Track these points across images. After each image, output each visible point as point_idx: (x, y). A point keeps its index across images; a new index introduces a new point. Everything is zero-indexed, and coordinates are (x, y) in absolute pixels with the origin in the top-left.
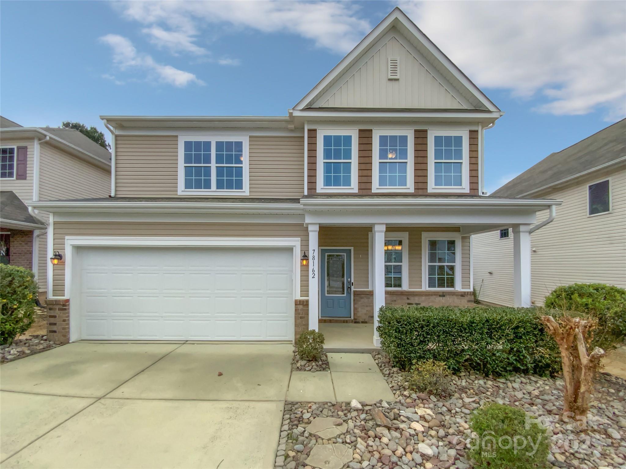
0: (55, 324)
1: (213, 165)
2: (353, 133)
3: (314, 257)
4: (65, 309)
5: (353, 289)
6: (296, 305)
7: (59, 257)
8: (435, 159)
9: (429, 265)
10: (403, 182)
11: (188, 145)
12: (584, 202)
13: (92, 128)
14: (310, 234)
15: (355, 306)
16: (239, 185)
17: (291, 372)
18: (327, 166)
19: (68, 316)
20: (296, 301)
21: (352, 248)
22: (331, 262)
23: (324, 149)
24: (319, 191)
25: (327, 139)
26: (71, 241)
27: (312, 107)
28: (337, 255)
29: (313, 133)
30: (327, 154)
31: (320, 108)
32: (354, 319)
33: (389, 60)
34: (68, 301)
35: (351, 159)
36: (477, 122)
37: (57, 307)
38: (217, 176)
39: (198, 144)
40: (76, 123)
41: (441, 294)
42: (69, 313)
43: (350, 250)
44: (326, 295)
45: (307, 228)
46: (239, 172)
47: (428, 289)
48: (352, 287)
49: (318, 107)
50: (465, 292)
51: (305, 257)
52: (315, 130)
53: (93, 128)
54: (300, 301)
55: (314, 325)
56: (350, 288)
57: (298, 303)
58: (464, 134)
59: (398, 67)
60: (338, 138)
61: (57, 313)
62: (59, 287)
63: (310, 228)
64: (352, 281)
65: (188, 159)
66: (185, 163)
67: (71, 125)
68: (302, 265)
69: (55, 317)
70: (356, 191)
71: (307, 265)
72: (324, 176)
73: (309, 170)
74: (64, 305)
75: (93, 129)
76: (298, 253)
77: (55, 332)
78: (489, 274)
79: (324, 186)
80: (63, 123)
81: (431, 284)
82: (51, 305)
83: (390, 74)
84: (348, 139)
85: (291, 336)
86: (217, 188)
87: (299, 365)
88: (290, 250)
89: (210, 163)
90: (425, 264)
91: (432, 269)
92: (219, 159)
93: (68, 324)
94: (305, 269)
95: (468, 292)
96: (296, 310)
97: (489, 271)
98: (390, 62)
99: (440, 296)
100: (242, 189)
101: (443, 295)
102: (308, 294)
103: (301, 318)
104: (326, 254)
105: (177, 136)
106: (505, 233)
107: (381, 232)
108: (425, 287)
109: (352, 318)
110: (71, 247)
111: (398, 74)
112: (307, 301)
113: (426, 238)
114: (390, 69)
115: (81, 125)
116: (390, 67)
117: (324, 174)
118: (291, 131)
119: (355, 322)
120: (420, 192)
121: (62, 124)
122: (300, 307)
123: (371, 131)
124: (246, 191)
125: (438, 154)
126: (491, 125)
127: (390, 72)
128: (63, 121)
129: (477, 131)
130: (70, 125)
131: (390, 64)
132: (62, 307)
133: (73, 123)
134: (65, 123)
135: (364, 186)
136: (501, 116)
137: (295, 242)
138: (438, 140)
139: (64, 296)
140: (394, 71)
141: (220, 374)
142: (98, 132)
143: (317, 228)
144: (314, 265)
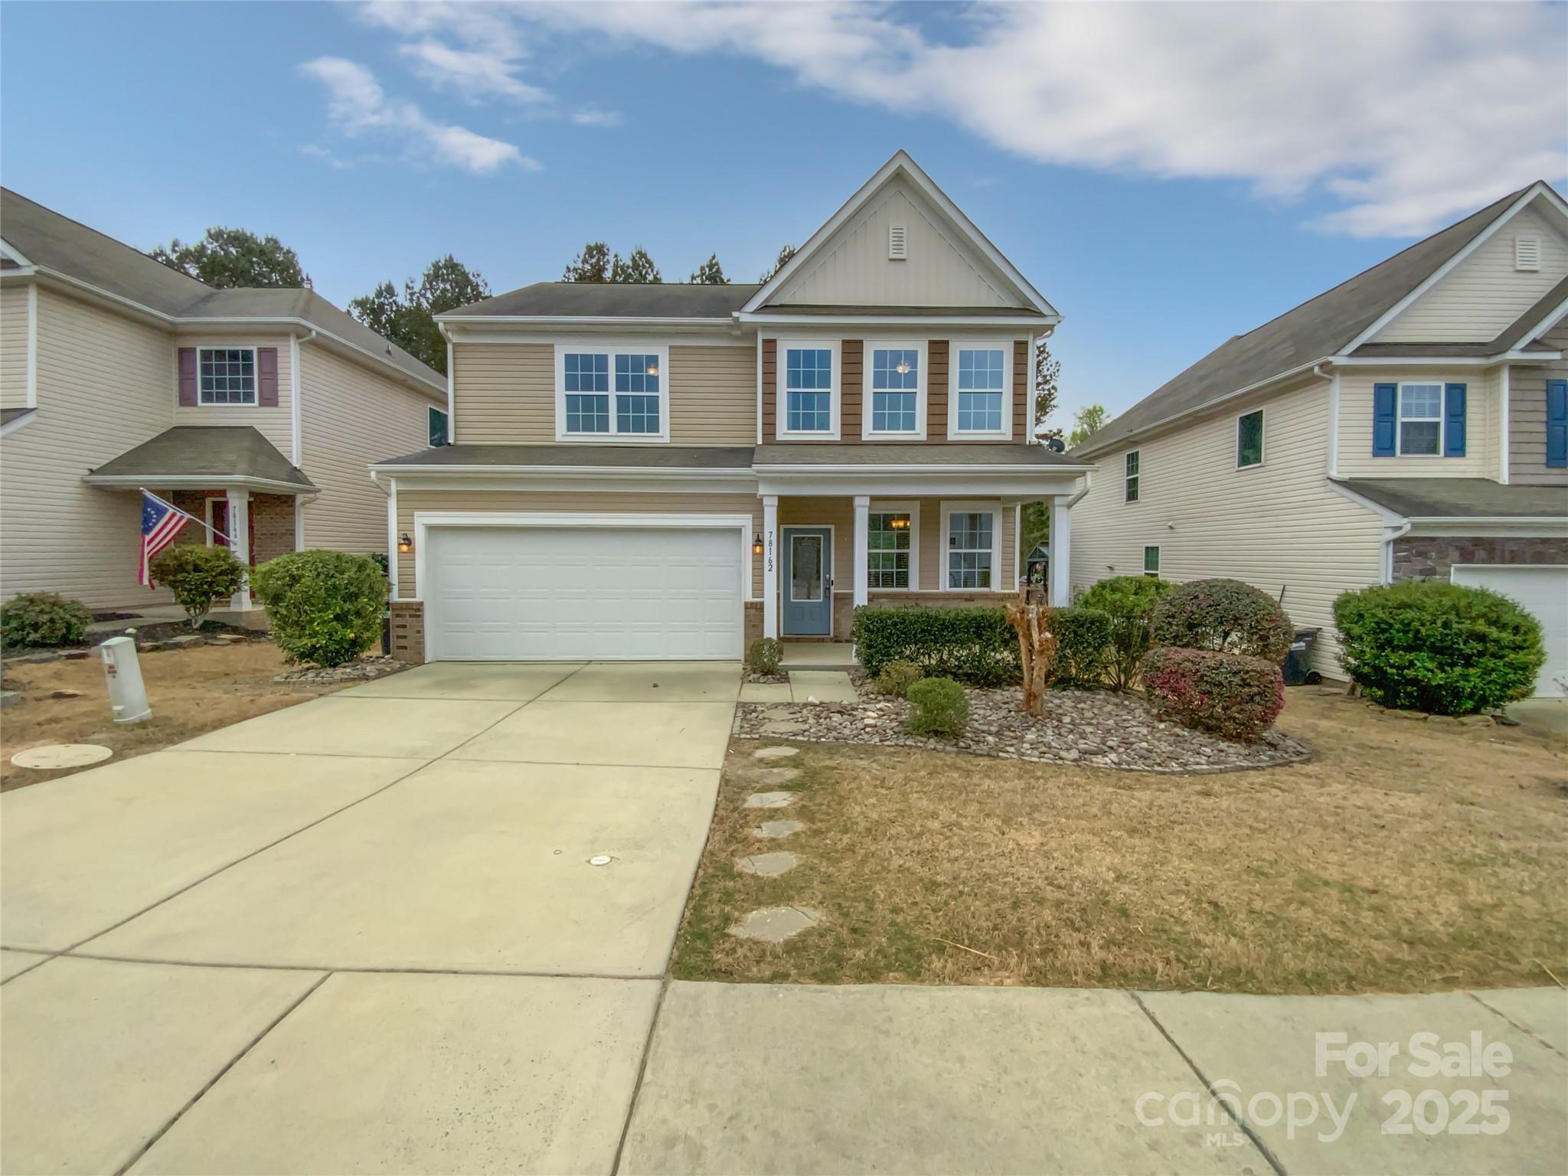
0: (405, 637)
1: (612, 393)
2: (833, 346)
3: (770, 543)
4: (419, 616)
5: (833, 590)
6: (746, 608)
7: (408, 541)
8: (960, 387)
9: (950, 553)
10: (910, 424)
11: (570, 360)
12: (1231, 445)
13: (268, 240)
14: (766, 509)
15: (837, 616)
16: (654, 426)
17: (742, 684)
18: (794, 399)
19: (423, 626)
20: (746, 604)
21: (832, 527)
22: (800, 548)
23: (788, 371)
24: (780, 437)
25: (793, 355)
26: (423, 519)
27: (770, 304)
28: (809, 538)
29: (770, 346)
30: (793, 380)
31: (781, 306)
32: (835, 636)
33: (891, 227)
34: (421, 604)
35: (829, 387)
36: (1026, 329)
37: (407, 613)
38: (618, 412)
39: (586, 359)
40: (235, 230)
41: (968, 597)
42: (423, 621)
43: (830, 530)
44: (792, 600)
45: (762, 500)
46: (654, 404)
47: (948, 589)
48: (832, 588)
49: (778, 304)
50: (1005, 594)
51: (759, 542)
52: (774, 341)
53: (271, 239)
54: (752, 603)
55: (770, 630)
56: (829, 589)
57: (748, 606)
58: (1005, 347)
59: (904, 239)
60: (809, 354)
61: (407, 621)
62: (408, 586)
63: (766, 501)
64: (833, 578)
65: (571, 384)
66: (567, 390)
67: (225, 236)
68: (754, 554)
69: (404, 626)
70: (837, 437)
71: (762, 554)
72: (788, 413)
73: (764, 404)
74: (417, 610)
75: (272, 243)
76: (748, 537)
77: (405, 648)
78: (1108, 570)
79: (789, 429)
80: (209, 231)
81: (955, 583)
82: (400, 609)
83: (891, 251)
84: (825, 356)
85: (739, 652)
86: (619, 431)
87: (751, 678)
88: (737, 531)
89: (607, 390)
90: (945, 551)
91: (955, 560)
92: (621, 384)
93: (423, 637)
94: (758, 559)
95: (1009, 595)
96: (746, 616)
97: (1108, 564)
98: (891, 231)
99: (967, 600)
100: (658, 431)
101: (971, 598)
102: (763, 594)
103: (753, 626)
104: (792, 536)
105: (552, 346)
106: (1133, 495)
107: (864, 506)
108: (944, 586)
109: (832, 635)
110: (423, 527)
111: (904, 251)
112: (762, 604)
113: (946, 512)
114: (891, 243)
115: (249, 234)
116: (891, 239)
117: (788, 409)
118: (737, 338)
119: (836, 641)
120: (936, 439)
121: (206, 234)
122: (753, 611)
123: (861, 342)
124: (664, 436)
125: (964, 381)
126: (1049, 332)
127: (891, 247)
128: (208, 228)
129: (1026, 343)
130: (223, 237)
131: (891, 235)
132: (414, 613)
133: (230, 232)
134: (213, 232)
135: (850, 430)
136: (1059, 322)
137: (745, 521)
138: (965, 356)
139: (415, 597)
140: (899, 247)
141: (655, 686)
142: (282, 249)
143: (775, 501)
144: (771, 553)
